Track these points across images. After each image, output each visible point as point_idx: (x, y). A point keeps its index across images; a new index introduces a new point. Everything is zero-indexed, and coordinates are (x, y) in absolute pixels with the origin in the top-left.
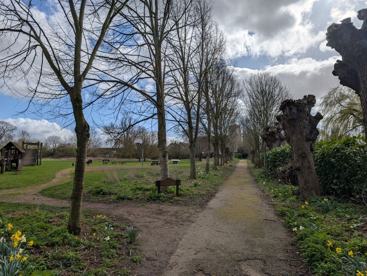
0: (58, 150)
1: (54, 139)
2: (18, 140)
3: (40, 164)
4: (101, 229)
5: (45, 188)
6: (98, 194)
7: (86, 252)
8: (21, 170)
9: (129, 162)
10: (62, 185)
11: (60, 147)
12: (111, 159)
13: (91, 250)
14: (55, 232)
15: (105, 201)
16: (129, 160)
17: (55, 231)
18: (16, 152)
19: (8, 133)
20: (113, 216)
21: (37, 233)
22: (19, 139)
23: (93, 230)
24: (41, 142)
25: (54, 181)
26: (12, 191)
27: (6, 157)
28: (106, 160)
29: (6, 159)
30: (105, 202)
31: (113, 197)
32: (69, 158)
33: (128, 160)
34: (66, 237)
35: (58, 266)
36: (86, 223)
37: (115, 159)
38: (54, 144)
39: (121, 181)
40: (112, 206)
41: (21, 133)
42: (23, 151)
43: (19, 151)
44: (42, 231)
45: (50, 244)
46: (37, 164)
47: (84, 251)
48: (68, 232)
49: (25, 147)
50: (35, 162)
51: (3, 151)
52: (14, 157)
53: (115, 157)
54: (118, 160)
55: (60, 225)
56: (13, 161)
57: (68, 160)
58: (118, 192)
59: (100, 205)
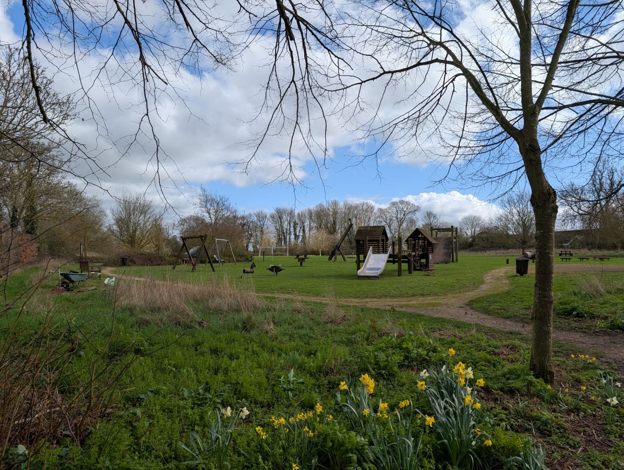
0: (479, 237)
1: (472, 221)
2: (423, 225)
3: (457, 260)
4: (591, 380)
5: (474, 299)
6: (567, 316)
7: (572, 417)
8: (433, 269)
9: (616, 256)
10: (497, 295)
11: (482, 233)
12: (576, 251)
13: (581, 415)
14: (510, 372)
15: (584, 330)
16: (615, 254)
17: (510, 370)
18: (424, 242)
19: (409, 216)
20: (609, 360)
21: (483, 368)
22: (424, 223)
23: (576, 381)
24: (455, 226)
25: (484, 287)
26: (429, 300)
27: (414, 250)
28: (566, 254)
29: (414, 254)
30: (583, 332)
31: (600, 324)
32: (498, 251)
33: (612, 252)
34: (530, 383)
35: (528, 430)
36: (558, 365)
37: (584, 252)
38: (472, 228)
39: (610, 293)
40: (601, 340)
41: (426, 215)
42: (433, 241)
43: (428, 241)
44: (489, 366)
45: (506, 389)
46: (453, 261)
47: (569, 415)
48: (533, 375)
49: (434, 236)
50: (450, 257)
51: (409, 242)
52: (423, 250)
53: (583, 247)
54: (589, 253)
55: (514, 362)
56: (422, 257)
57: (496, 254)
58: (610, 315)
59: (576, 337)
